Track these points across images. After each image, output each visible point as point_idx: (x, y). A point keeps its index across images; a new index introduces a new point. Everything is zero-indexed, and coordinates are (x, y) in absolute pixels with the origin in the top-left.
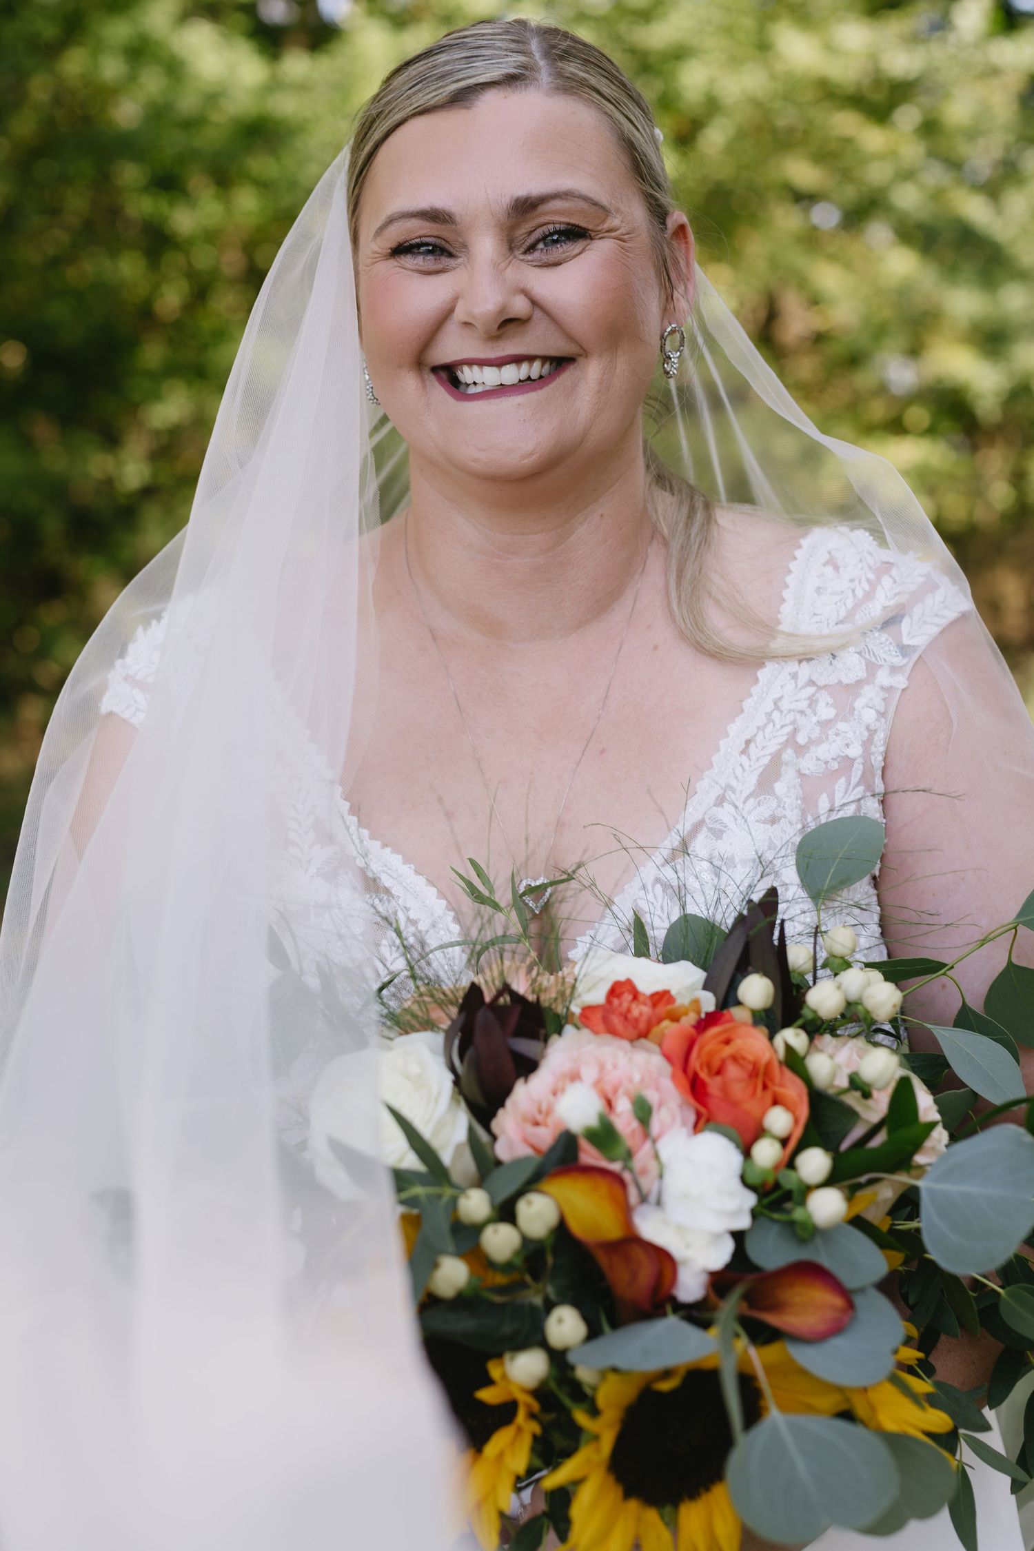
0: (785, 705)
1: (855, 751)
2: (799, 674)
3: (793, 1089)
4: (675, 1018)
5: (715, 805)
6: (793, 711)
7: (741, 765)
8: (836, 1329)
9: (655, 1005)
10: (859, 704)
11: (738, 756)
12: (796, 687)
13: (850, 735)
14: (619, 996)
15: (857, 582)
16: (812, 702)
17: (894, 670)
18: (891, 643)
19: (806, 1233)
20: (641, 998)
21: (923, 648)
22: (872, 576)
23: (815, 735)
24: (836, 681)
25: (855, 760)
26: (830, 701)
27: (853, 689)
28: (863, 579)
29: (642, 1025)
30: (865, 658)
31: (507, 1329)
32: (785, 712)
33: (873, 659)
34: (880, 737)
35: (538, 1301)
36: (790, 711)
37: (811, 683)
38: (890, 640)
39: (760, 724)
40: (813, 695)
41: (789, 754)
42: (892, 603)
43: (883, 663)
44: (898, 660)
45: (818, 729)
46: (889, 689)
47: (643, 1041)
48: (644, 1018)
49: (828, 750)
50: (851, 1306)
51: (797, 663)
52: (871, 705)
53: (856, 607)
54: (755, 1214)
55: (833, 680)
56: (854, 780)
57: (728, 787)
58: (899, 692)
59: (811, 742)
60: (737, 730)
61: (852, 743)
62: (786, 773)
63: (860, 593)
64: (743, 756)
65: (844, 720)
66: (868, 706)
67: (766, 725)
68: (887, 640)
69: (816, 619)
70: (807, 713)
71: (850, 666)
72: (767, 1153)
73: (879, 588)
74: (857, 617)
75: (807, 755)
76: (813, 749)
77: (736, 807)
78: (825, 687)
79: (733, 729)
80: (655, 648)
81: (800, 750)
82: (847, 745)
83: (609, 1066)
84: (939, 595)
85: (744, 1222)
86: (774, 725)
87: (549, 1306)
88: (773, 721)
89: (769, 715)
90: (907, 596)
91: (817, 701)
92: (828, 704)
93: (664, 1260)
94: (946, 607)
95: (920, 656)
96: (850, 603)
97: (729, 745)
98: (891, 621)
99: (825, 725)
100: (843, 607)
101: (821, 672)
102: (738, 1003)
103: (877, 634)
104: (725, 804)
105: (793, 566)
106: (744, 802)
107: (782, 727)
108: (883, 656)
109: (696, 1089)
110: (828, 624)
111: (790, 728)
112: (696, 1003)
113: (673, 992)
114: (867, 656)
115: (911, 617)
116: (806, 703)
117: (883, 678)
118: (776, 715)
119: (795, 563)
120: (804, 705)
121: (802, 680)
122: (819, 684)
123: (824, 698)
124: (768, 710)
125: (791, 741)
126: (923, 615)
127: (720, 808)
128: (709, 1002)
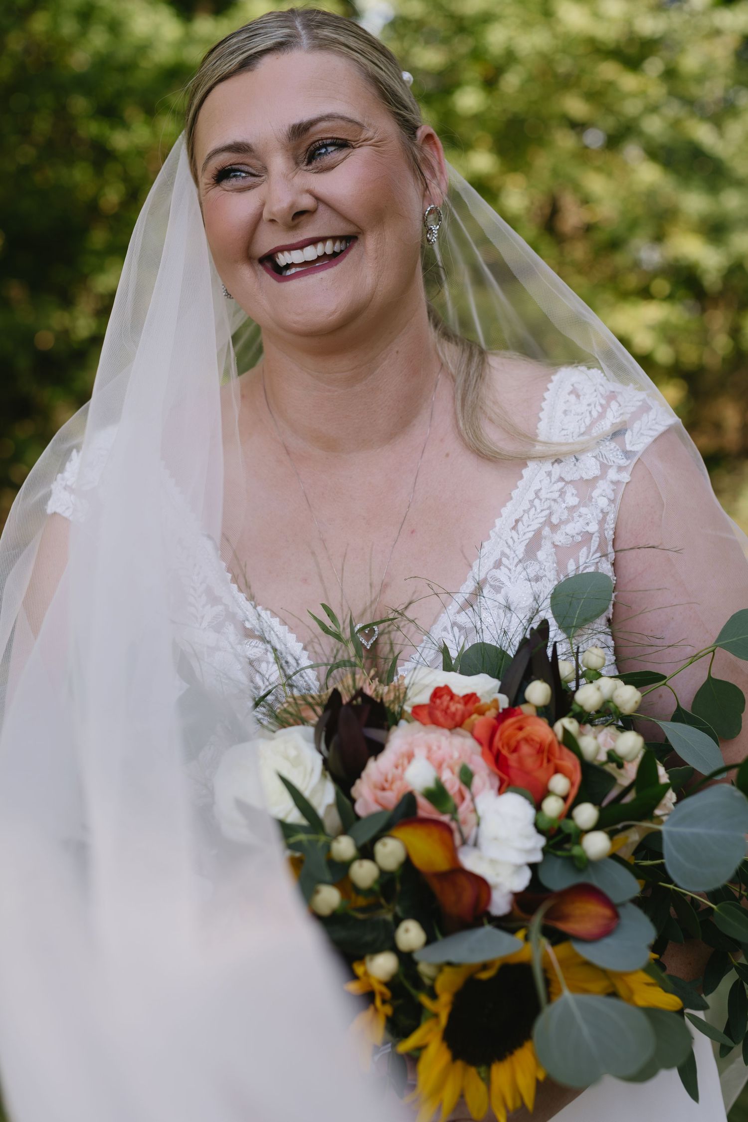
0: (543, 494)
1: (593, 528)
2: (553, 473)
3: (569, 761)
4: (481, 712)
5: (494, 568)
6: (549, 499)
7: (512, 538)
8: (606, 932)
9: (466, 703)
10: (595, 494)
11: (509, 530)
12: (551, 482)
13: (589, 516)
14: (440, 697)
15: (593, 406)
16: (562, 493)
17: (620, 469)
18: (618, 450)
19: (582, 864)
20: (456, 699)
21: (640, 453)
22: (603, 402)
23: (564, 517)
24: (579, 478)
25: (593, 534)
26: (575, 492)
27: (591, 483)
28: (597, 403)
29: (458, 718)
30: (599, 461)
31: (369, 938)
32: (543, 500)
33: (605, 461)
34: (611, 517)
35: (389, 917)
36: (547, 499)
37: (561, 479)
38: (618, 447)
39: (526, 508)
40: (562, 488)
41: (546, 531)
42: (618, 420)
43: (613, 464)
44: (623, 462)
45: (566, 512)
46: (616, 483)
47: (459, 730)
48: (460, 713)
49: (573, 528)
50: (616, 916)
51: (551, 465)
52: (604, 494)
53: (593, 423)
54: (545, 851)
55: (576, 477)
56: (593, 549)
57: (503, 554)
58: (625, 484)
59: (562, 522)
60: (509, 512)
61: (591, 522)
62: (545, 545)
63: (595, 414)
64: (513, 531)
65: (585, 506)
66: (602, 495)
67: (530, 509)
68: (615, 447)
69: (564, 432)
70: (558, 501)
71: (589, 466)
72: (553, 806)
73: (609, 410)
74: (593, 431)
75: (559, 532)
76: (563, 527)
77: (510, 570)
78: (571, 482)
79: (505, 511)
80: (447, 455)
81: (554, 528)
82: (588, 524)
83: (435, 748)
84: (652, 414)
85: (538, 857)
86: (536, 510)
87: (398, 921)
88: (535, 507)
89: (532, 502)
90: (629, 415)
91: (565, 492)
92: (573, 494)
93: (481, 885)
94: (656, 423)
95: (639, 459)
96: (588, 421)
97: (503, 523)
98: (617, 433)
99: (572, 509)
100: (583, 424)
101: (567, 470)
102: (526, 702)
103: (608, 443)
104: (502, 567)
105: (546, 395)
106: (516, 566)
107: (542, 511)
108: (612, 459)
109: (499, 762)
110: (573, 437)
111: (547, 512)
112: (496, 701)
113: (479, 694)
114: (601, 459)
115: (632, 431)
116: (557, 494)
117: (612, 475)
118: (537, 502)
119: (548, 393)
120: (556, 495)
121: (555, 477)
122: (566, 479)
123: (571, 490)
124: (531, 498)
125: (548, 522)
126: (641, 429)
127: (498, 571)
128: (504, 701)
